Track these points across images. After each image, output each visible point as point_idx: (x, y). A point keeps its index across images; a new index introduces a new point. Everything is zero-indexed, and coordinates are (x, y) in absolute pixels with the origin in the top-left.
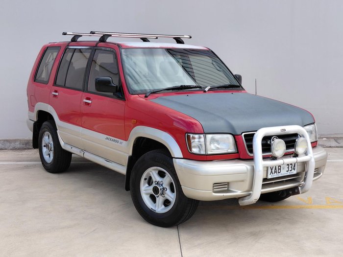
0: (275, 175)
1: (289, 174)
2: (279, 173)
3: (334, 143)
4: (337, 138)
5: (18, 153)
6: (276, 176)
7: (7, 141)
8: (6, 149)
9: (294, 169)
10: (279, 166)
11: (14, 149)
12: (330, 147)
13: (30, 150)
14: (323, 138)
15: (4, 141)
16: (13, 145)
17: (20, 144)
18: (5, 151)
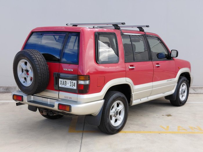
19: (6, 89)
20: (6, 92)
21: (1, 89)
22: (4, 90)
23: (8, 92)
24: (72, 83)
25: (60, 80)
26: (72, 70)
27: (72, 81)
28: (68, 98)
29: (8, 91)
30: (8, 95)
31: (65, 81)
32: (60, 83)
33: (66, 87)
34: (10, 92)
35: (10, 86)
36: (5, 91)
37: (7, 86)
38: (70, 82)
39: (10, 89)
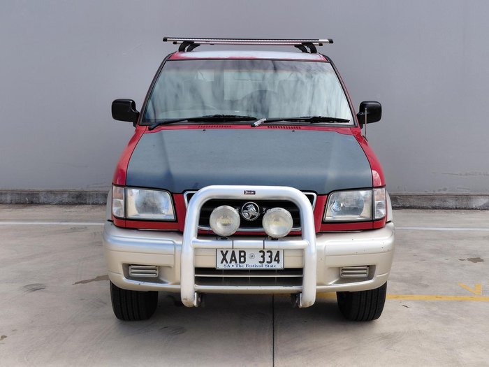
0: (233, 266)
1: (264, 267)
2: (240, 262)
5: (64, 210)
6: (235, 267)
7: (51, 192)
8: (49, 204)
9: (278, 261)
10: (240, 252)
11: (61, 204)
13: (83, 206)
15: (48, 192)
16: (58, 198)
17: (69, 197)
18: (47, 206)
19: (77, 197)
20: (76, 204)
21: (65, 196)
22: (71, 200)
29: (80, 201)
30: (82, 210)
34: (85, 204)
35: (85, 189)
36: (74, 200)
37: (79, 189)
39: (86, 195)
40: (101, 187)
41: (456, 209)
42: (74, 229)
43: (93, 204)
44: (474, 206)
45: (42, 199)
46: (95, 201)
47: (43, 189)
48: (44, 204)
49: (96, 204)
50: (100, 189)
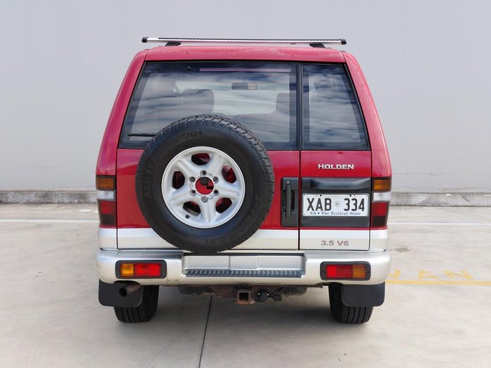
3: (461, 201)
4: (467, 193)
7: (19, 192)
8: (17, 203)
11: (28, 203)
12: (456, 206)
14: (445, 194)
15: (16, 192)
16: (26, 198)
17: (36, 196)
19: (44, 197)
20: (43, 203)
21: (32, 195)
22: (38, 199)
23: (47, 203)
24: (352, 203)
25: (306, 197)
26: (352, 167)
27: (353, 197)
28: (336, 243)
29: (46, 200)
30: (48, 209)
31: (326, 199)
32: (306, 204)
33: (330, 215)
34: (52, 203)
35: (51, 189)
36: (41, 199)
37: (46, 189)
38: (346, 199)
39: (52, 194)
40: (68, 187)
41: (397, 205)
42: (39, 226)
43: (59, 203)
44: (414, 203)
45: (11, 199)
46: (60, 199)
47: (12, 189)
48: (12, 203)
49: (63, 203)
50: (65, 189)
